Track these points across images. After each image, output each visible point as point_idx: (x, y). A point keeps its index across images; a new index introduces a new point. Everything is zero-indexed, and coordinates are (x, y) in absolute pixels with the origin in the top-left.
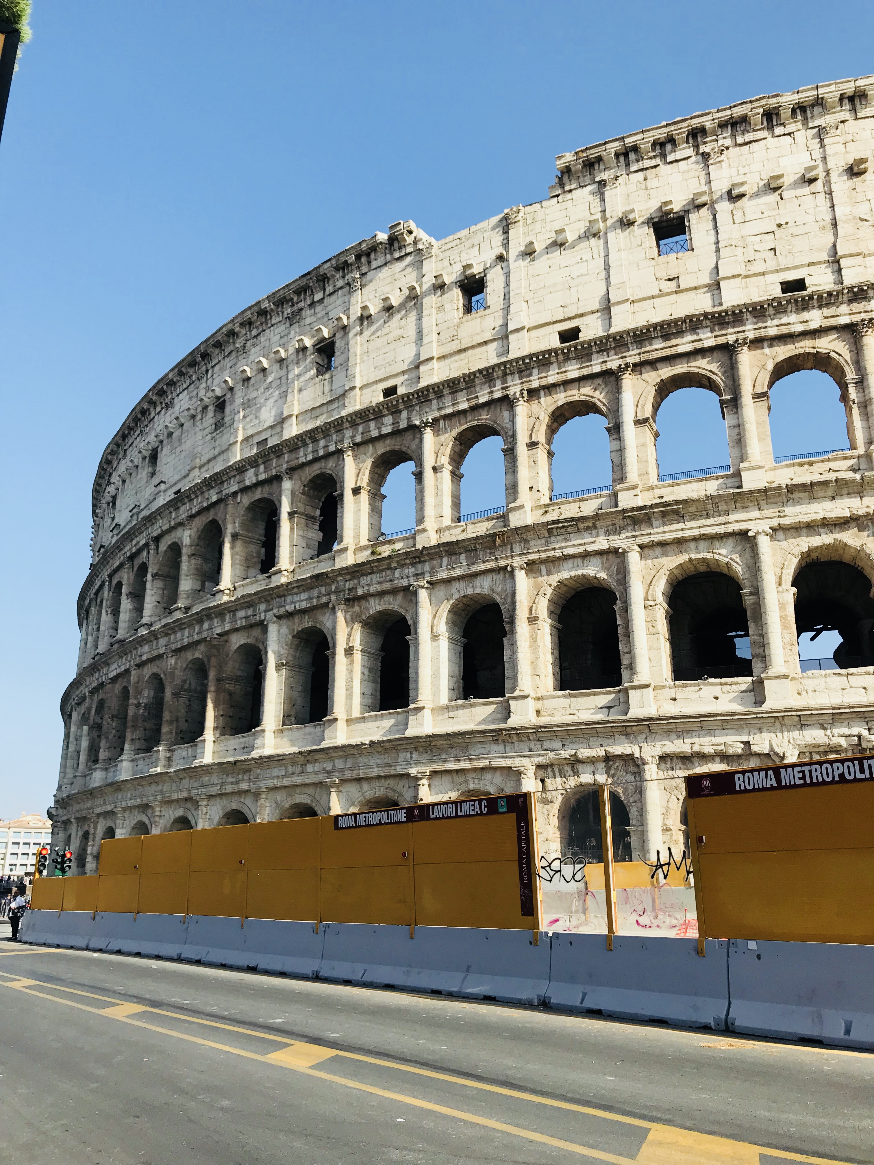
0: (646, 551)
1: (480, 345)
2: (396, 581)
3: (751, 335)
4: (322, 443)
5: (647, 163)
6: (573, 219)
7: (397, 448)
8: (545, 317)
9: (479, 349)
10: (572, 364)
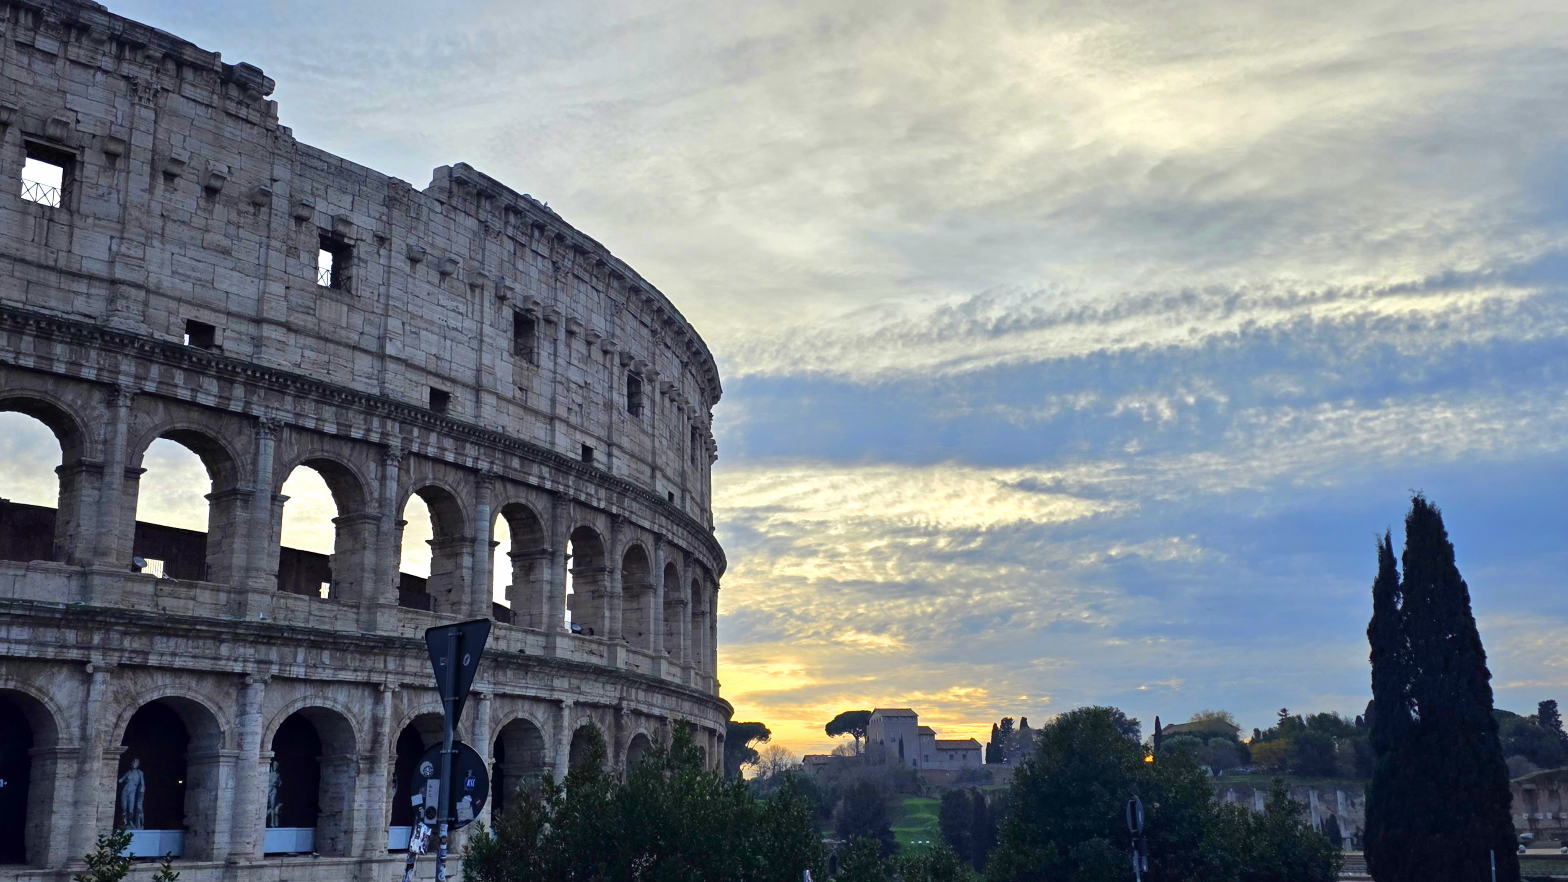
1: (348, 346)
2: (223, 662)
8: (419, 358)
9: (343, 351)
10: (448, 443)
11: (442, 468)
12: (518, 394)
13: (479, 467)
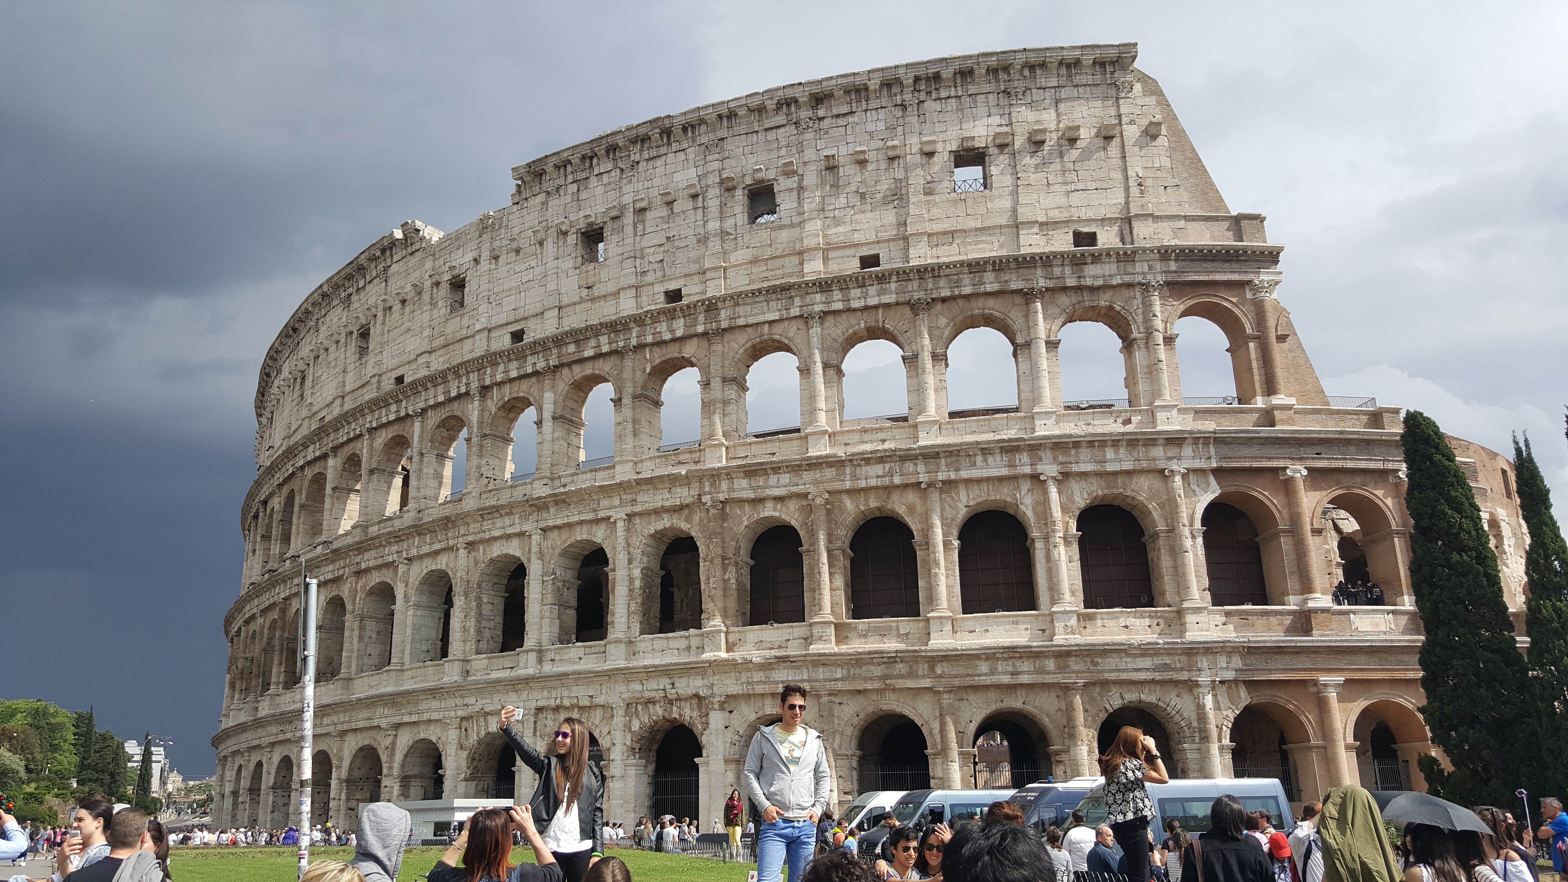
0: (548, 533)
1: (458, 341)
3: (634, 342)
4: (353, 426)
5: (581, 176)
6: (527, 226)
7: (400, 433)
8: (502, 318)
9: (457, 346)
10: (514, 365)
11: (517, 383)
12: (585, 292)
13: (538, 368)
